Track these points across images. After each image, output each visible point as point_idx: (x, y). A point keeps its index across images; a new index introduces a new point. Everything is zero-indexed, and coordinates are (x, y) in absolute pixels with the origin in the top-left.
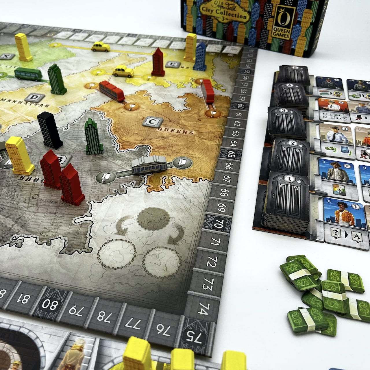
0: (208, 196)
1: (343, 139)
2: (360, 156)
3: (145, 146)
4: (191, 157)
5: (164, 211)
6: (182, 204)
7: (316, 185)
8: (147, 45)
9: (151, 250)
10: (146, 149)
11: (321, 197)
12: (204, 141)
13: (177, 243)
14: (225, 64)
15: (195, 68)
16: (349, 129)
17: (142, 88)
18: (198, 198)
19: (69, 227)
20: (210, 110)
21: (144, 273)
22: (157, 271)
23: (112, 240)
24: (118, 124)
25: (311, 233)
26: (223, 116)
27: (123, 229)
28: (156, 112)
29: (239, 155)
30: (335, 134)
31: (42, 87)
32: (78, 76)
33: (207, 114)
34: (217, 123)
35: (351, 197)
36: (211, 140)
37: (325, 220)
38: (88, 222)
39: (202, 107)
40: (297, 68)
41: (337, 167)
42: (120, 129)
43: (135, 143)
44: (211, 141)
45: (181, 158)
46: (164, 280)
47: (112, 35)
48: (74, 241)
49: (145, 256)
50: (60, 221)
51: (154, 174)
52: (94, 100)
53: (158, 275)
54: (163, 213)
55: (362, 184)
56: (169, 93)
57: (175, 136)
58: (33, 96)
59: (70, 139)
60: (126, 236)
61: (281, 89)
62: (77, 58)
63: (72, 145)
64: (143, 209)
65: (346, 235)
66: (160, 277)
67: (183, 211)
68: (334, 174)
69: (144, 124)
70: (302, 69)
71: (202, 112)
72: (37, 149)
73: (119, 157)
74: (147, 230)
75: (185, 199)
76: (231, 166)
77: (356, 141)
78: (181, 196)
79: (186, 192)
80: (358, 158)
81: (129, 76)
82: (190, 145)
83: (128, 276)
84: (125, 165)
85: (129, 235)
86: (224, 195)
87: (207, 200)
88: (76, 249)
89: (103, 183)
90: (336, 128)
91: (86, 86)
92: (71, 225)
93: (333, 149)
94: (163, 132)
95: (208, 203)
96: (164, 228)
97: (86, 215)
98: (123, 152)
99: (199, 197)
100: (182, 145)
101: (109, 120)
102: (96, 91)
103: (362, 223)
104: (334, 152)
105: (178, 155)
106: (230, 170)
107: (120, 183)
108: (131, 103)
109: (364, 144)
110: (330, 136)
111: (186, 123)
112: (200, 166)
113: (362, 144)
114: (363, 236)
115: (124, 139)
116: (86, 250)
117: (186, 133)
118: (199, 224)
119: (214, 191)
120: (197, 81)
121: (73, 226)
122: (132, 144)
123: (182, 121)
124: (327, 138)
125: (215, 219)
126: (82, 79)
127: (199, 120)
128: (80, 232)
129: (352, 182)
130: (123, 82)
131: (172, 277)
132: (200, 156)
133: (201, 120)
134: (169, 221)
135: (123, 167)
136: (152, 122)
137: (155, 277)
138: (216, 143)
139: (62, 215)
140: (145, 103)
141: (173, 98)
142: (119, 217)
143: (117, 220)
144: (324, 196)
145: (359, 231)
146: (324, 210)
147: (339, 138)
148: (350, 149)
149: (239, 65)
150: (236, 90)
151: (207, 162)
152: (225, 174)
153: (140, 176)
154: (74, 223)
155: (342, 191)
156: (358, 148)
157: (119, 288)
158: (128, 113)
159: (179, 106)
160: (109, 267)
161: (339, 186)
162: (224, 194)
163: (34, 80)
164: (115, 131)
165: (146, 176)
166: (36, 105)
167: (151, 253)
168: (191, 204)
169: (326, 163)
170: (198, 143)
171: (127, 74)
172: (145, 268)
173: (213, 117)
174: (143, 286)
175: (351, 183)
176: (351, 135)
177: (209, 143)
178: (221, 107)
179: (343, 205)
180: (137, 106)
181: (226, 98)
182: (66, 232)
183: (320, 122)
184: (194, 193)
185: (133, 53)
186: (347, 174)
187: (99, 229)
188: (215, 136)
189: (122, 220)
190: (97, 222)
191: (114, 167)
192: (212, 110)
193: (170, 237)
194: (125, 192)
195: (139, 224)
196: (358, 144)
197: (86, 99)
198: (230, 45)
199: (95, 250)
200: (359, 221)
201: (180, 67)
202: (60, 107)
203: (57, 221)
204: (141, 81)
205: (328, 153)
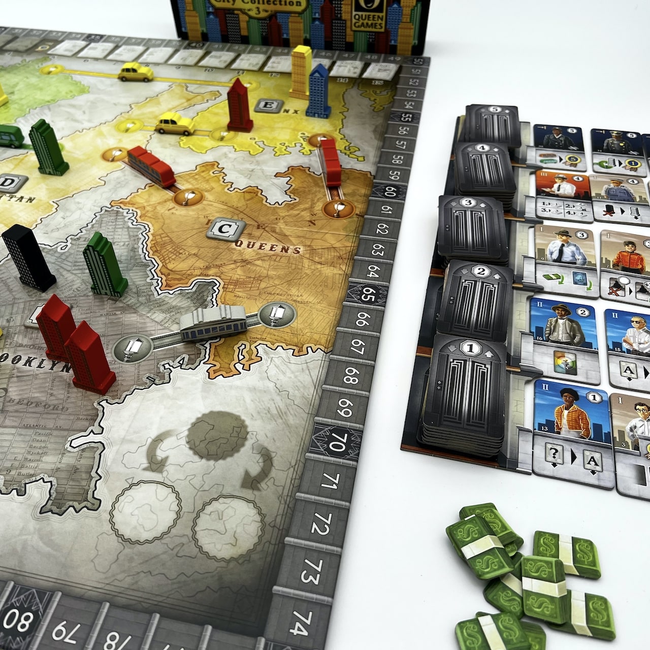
0: (320, 384)
1: (577, 257)
2: (608, 291)
3: (209, 279)
4: (294, 301)
5: (237, 418)
6: (271, 402)
7: (523, 355)
8: (223, 65)
9: (210, 503)
10: (210, 288)
11: (530, 378)
12: (319, 266)
13: (259, 485)
14: (366, 102)
15: (310, 113)
16: (589, 234)
17: (209, 158)
18: (302, 390)
19: (60, 456)
20: (333, 201)
21: (195, 551)
22: (219, 546)
23: (138, 484)
24: (160, 235)
25: (508, 457)
26: (357, 215)
27: (159, 458)
28: (232, 207)
29: (382, 294)
30: (563, 245)
31: (23, 159)
32: (91, 134)
33: (328, 210)
34: (345, 229)
35: (587, 378)
36: (332, 264)
37: (537, 427)
38: (95, 445)
39: (319, 195)
40: (499, 110)
41: (564, 315)
42: (164, 245)
43: (191, 275)
44: (332, 268)
45: (275, 304)
46: (232, 565)
47: (159, 46)
48: (67, 487)
49: (198, 516)
50: (43, 445)
51: (223, 340)
52: (119, 184)
53: (220, 555)
54: (235, 424)
55: (608, 349)
56: (259, 168)
57: (265, 258)
58: (6, 180)
59: (69, 268)
60: (165, 474)
61: (466, 155)
62: (91, 97)
63: (73, 281)
64: (200, 416)
65: (574, 458)
66: (223, 559)
67: (273, 418)
68: (557, 330)
69: (210, 234)
70: (507, 111)
71: (319, 206)
72: (8, 293)
73: (160, 305)
74: (204, 461)
75: (279, 391)
76: (366, 320)
77: (601, 259)
78: (271, 385)
79: (281, 377)
80: (603, 296)
81: (186, 133)
82: (292, 277)
83: (164, 557)
84: (169, 322)
85: (171, 473)
86: (351, 381)
87: (320, 392)
88: (71, 503)
89: (127, 361)
90: (565, 233)
91: (106, 157)
92: (64, 452)
93: (558, 277)
94: (244, 249)
95: (321, 398)
96: (236, 455)
97: (92, 431)
98: (167, 294)
99: (304, 387)
100: (279, 277)
101: (145, 227)
102: (123, 165)
103: (604, 431)
104: (561, 283)
105: (271, 298)
106: (365, 328)
107: (159, 360)
108: (187, 190)
109: (616, 265)
110: (554, 250)
111: (288, 230)
112: (309, 321)
113: (611, 267)
114: (603, 459)
115: (170, 266)
116: (89, 505)
117: (286, 251)
118: (302, 444)
119: (333, 372)
120: (311, 141)
121: (67, 454)
122: (184, 277)
123: (281, 225)
124: (549, 256)
125: (332, 431)
126: (99, 141)
127: (312, 223)
128: (79, 467)
129: (590, 345)
130: (174, 146)
131: (246, 558)
132: (311, 299)
133: (316, 222)
134: (245, 439)
135: (166, 325)
136: (223, 230)
137: (214, 558)
138: (341, 272)
139: (48, 431)
140: (213, 188)
141: (267, 177)
142: (154, 434)
143: (150, 441)
144: (535, 376)
145: (598, 449)
146: (535, 405)
147: (571, 254)
148: (590, 277)
149: (393, 102)
150: (384, 158)
151: (321, 311)
152: (355, 336)
153: (198, 345)
154: (70, 449)
155: (571, 364)
156: (604, 275)
157: (146, 582)
158: (181, 211)
159: (275, 194)
160: (129, 541)
161: (566, 355)
162: (352, 379)
163: (9, 146)
164: (154, 249)
165: (207, 345)
166: (11, 198)
167: (209, 509)
168: (288, 401)
169: (543, 307)
170: (308, 272)
171: (183, 129)
172: (196, 541)
173: (339, 215)
174: (191, 578)
175: (587, 347)
176: (594, 248)
177: (328, 271)
178: (353, 194)
179: (571, 395)
180: (198, 196)
181: (364, 174)
182: (53, 466)
183: (536, 222)
184: (296, 377)
185: (195, 82)
186: (582, 328)
187: (114, 460)
188: (340, 257)
189: (159, 439)
190: (111, 444)
191: (150, 326)
192: (336, 202)
193: (247, 473)
194: (167, 379)
195: (190, 448)
196: (605, 264)
197: (103, 182)
198: (377, 61)
199: (106, 505)
200: (598, 428)
201: (283, 110)
202: (55, 200)
203: (38, 445)
204: (209, 143)
205: (548, 285)
